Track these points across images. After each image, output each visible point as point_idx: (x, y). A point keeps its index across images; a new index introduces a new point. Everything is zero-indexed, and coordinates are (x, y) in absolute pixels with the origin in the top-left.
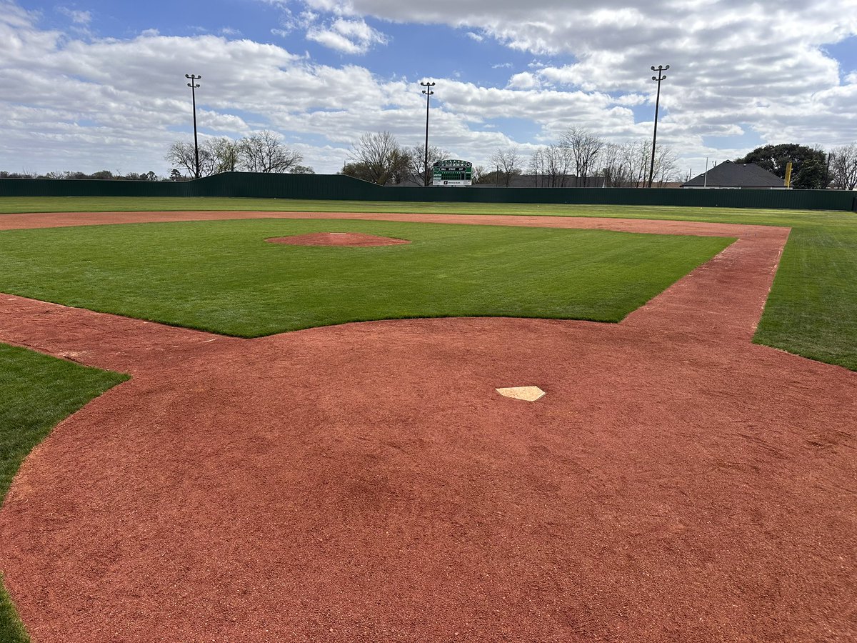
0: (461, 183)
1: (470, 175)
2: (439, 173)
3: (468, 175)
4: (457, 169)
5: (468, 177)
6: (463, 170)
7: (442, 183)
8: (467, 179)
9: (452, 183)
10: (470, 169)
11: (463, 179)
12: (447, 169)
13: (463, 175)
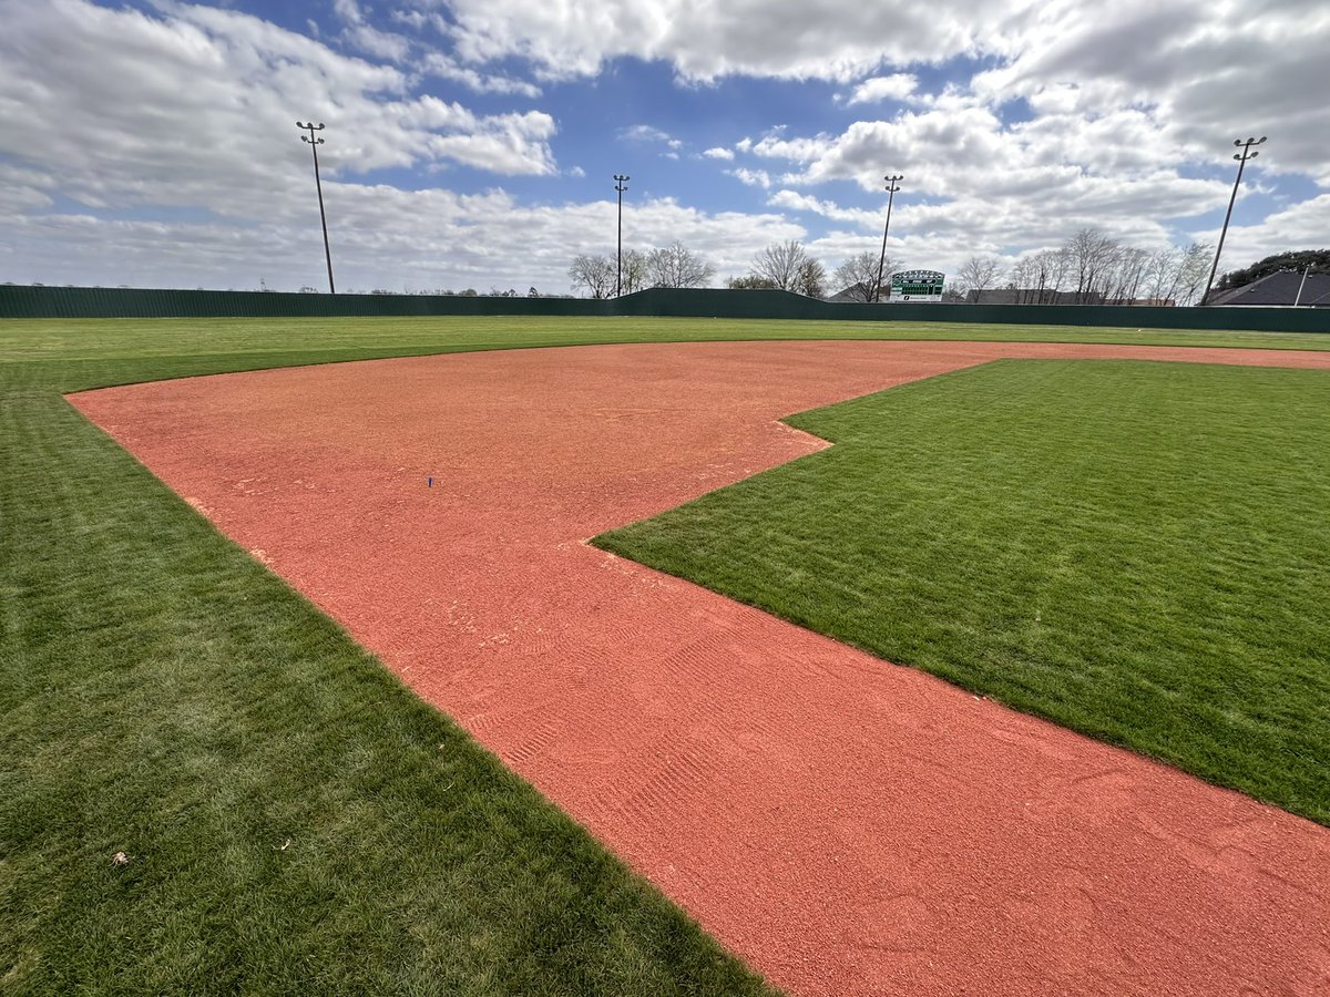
0: (928, 298)
1: (940, 288)
2: (900, 286)
3: (937, 288)
4: (924, 281)
5: (938, 291)
6: (932, 284)
7: (901, 298)
8: (936, 293)
9: (915, 298)
10: (941, 282)
11: (930, 293)
12: (911, 282)
13: (931, 289)
